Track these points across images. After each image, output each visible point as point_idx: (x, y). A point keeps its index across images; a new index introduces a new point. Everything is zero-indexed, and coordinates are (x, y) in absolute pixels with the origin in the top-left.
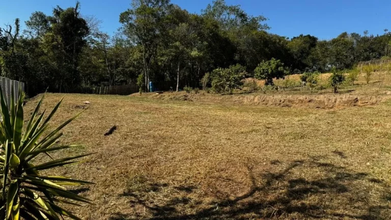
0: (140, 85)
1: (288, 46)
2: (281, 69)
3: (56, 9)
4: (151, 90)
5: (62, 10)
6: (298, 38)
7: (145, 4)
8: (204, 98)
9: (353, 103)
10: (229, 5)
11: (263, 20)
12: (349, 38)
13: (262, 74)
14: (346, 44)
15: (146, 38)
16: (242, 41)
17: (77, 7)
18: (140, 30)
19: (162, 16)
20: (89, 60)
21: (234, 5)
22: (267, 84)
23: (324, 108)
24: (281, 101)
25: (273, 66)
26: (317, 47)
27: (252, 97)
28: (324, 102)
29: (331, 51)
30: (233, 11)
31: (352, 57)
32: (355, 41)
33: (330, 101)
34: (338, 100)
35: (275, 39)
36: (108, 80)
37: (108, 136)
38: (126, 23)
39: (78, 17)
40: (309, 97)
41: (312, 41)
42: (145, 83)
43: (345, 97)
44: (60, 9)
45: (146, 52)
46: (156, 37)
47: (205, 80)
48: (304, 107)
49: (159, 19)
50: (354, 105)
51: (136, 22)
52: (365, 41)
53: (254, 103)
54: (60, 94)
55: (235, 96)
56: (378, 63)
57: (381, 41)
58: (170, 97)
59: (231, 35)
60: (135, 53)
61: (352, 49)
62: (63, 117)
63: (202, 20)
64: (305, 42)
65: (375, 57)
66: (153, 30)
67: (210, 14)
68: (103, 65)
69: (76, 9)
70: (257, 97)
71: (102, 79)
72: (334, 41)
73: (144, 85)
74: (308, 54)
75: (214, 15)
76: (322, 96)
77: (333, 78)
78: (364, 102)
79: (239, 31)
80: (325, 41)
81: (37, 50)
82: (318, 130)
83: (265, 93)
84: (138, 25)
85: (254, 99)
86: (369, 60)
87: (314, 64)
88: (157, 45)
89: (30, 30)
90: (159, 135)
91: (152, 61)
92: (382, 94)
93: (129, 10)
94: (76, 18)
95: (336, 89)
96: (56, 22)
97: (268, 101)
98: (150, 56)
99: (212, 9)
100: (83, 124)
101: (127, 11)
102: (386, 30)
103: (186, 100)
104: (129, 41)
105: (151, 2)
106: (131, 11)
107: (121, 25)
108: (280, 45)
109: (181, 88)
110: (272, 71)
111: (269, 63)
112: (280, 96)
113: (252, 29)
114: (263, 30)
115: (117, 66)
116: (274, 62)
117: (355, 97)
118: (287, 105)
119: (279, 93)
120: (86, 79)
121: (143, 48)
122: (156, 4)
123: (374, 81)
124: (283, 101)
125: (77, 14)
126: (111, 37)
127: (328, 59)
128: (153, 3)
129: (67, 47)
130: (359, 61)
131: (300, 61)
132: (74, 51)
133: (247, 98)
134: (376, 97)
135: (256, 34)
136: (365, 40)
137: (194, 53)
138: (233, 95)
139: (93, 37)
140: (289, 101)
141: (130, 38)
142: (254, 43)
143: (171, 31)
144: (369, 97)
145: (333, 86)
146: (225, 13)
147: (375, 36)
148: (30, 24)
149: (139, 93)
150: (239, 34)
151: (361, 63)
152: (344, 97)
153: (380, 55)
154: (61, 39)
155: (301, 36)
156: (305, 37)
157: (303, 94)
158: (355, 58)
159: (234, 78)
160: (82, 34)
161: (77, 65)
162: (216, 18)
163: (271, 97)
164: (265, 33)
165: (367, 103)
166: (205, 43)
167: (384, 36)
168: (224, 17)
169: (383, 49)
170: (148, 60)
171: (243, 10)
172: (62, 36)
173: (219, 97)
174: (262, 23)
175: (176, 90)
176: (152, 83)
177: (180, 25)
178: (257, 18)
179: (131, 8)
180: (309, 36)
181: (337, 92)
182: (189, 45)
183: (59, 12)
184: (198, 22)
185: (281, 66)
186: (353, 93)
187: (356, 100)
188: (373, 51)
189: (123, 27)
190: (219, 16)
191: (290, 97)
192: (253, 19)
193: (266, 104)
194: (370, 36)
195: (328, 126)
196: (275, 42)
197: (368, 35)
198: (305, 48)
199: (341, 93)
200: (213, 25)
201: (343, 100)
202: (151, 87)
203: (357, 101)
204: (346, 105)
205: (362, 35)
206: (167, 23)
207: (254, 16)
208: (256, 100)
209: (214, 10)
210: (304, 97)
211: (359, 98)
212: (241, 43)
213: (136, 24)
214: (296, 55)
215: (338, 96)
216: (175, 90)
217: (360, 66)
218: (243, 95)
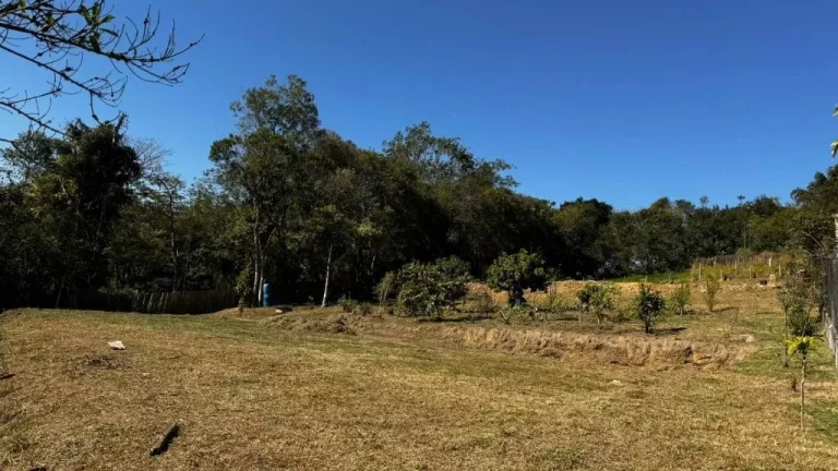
0: (241, 292)
1: (554, 220)
2: (538, 271)
3: (74, 124)
4: (265, 303)
5: (87, 128)
6: (573, 203)
7: (268, 126)
8: (382, 328)
9: (683, 358)
10: (437, 137)
11: (504, 169)
12: (673, 208)
13: (502, 280)
14: (667, 221)
15: (263, 194)
16: (464, 207)
17: (120, 123)
18: (253, 177)
19: (301, 152)
20: (132, 230)
21: (447, 137)
22: (512, 302)
23: (627, 365)
24: (539, 344)
25: (524, 265)
26: (612, 225)
27: (482, 331)
28: (625, 352)
29: (639, 234)
30: (446, 147)
31: (681, 248)
32: (684, 215)
33: (638, 350)
34: (654, 349)
35: (529, 206)
36: (170, 275)
37: (159, 458)
38: (223, 162)
39: (120, 145)
40: (596, 340)
41: (600, 211)
42: (252, 286)
43: (668, 343)
44: (83, 126)
45: (261, 220)
46: (285, 192)
47: (384, 286)
48: (586, 359)
49: (295, 158)
50: (686, 362)
51: (245, 160)
52: (704, 217)
53: (487, 345)
54: (56, 312)
55: (447, 326)
56: (732, 261)
57: (734, 219)
58: (306, 325)
59: (441, 196)
60: (238, 222)
61: (680, 231)
62: (59, 394)
63: (384, 163)
64: (588, 213)
65: (724, 249)
66: (279, 178)
67: (399, 150)
68: (162, 244)
69: (118, 128)
70: (492, 331)
71: (157, 271)
72: (644, 214)
73: (251, 291)
74: (594, 237)
75: (407, 153)
76: (621, 338)
77: (642, 304)
78: (703, 356)
79: (458, 187)
80: (627, 213)
81: (16, 211)
82: (607, 444)
83: (508, 323)
84: (249, 168)
85: (485, 336)
86: (715, 255)
87: (607, 257)
88: (286, 207)
89: (10, 168)
90: (273, 454)
91: (273, 239)
92: (738, 342)
93: (231, 136)
94: (116, 144)
95: (648, 325)
96: (70, 152)
97: (515, 341)
98: (270, 229)
99: (404, 142)
100: (105, 418)
101: (228, 137)
102: (741, 198)
103: (341, 331)
104: (227, 196)
105: (282, 124)
106: (238, 138)
107: (212, 165)
108: (538, 217)
109: (332, 300)
110: (522, 275)
111: (516, 258)
112: (537, 333)
113: (483, 185)
114: (506, 187)
115: (195, 244)
116: (524, 258)
117: (686, 344)
118: (553, 354)
119: (537, 326)
120: (121, 271)
121: (255, 212)
122: (290, 128)
123: (723, 306)
124: (544, 343)
125: (119, 137)
126: (189, 186)
127: (634, 250)
128: (285, 126)
129: (89, 206)
130: (695, 257)
131: (578, 251)
132: (103, 213)
133: (472, 333)
134: (726, 346)
135: (491, 194)
136: (704, 214)
137: (365, 228)
138: (443, 324)
139: (147, 183)
140: (557, 344)
141: (230, 190)
142: (487, 211)
143: (319, 182)
144: (713, 347)
145: (642, 318)
146: (429, 150)
147: (722, 207)
148: (10, 156)
149: (237, 309)
150: (456, 193)
151: (699, 261)
152: (665, 344)
153: (734, 246)
154: (76, 187)
155: (580, 200)
156: (587, 202)
157: (584, 330)
158: (686, 249)
159: (446, 287)
160: (126, 179)
161: (103, 244)
162: (412, 158)
163: (520, 332)
164: (509, 192)
165: (709, 357)
166: (388, 209)
167: (738, 208)
168: (428, 157)
169: (739, 235)
170: (263, 238)
171: (465, 146)
172: (78, 182)
173: (412, 327)
174: (502, 174)
175: (321, 304)
176: (268, 288)
177: (337, 172)
178: (493, 163)
179: (237, 132)
180: (594, 201)
181: (651, 332)
182: (355, 211)
183: (80, 132)
184: (374, 168)
185: (539, 265)
186: (681, 335)
187: (689, 352)
188: (722, 237)
189: (216, 168)
190: (419, 156)
191: (557, 336)
192: (486, 164)
193: (511, 348)
194: (712, 208)
195: (627, 433)
196: (528, 212)
197: (710, 206)
198: (587, 225)
199: (658, 333)
200: (407, 175)
201: (664, 349)
202: (265, 296)
203: (691, 353)
204: (669, 360)
205: (698, 205)
206: (311, 167)
207: (487, 161)
208: (489, 339)
209: (409, 144)
210: (586, 337)
211: (693, 348)
212: (462, 210)
213: (244, 165)
214: (570, 238)
215: (653, 341)
216: (318, 302)
217: (697, 267)
218: (463, 324)
